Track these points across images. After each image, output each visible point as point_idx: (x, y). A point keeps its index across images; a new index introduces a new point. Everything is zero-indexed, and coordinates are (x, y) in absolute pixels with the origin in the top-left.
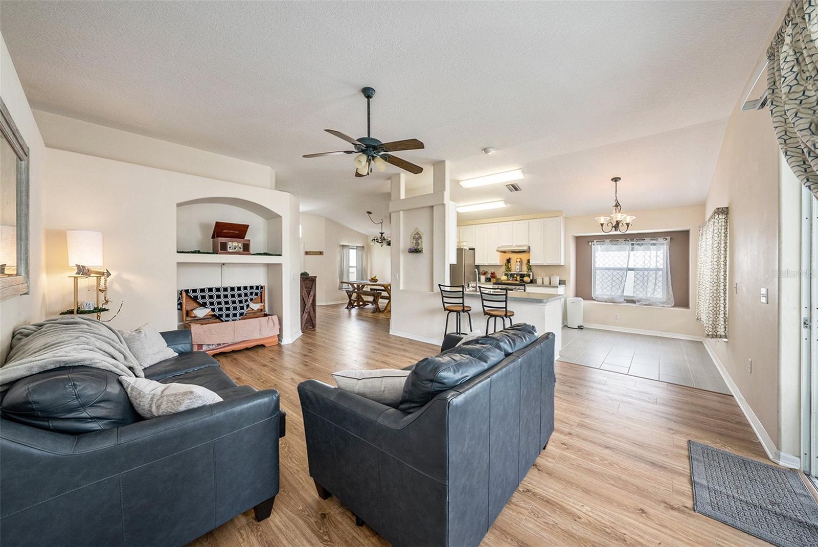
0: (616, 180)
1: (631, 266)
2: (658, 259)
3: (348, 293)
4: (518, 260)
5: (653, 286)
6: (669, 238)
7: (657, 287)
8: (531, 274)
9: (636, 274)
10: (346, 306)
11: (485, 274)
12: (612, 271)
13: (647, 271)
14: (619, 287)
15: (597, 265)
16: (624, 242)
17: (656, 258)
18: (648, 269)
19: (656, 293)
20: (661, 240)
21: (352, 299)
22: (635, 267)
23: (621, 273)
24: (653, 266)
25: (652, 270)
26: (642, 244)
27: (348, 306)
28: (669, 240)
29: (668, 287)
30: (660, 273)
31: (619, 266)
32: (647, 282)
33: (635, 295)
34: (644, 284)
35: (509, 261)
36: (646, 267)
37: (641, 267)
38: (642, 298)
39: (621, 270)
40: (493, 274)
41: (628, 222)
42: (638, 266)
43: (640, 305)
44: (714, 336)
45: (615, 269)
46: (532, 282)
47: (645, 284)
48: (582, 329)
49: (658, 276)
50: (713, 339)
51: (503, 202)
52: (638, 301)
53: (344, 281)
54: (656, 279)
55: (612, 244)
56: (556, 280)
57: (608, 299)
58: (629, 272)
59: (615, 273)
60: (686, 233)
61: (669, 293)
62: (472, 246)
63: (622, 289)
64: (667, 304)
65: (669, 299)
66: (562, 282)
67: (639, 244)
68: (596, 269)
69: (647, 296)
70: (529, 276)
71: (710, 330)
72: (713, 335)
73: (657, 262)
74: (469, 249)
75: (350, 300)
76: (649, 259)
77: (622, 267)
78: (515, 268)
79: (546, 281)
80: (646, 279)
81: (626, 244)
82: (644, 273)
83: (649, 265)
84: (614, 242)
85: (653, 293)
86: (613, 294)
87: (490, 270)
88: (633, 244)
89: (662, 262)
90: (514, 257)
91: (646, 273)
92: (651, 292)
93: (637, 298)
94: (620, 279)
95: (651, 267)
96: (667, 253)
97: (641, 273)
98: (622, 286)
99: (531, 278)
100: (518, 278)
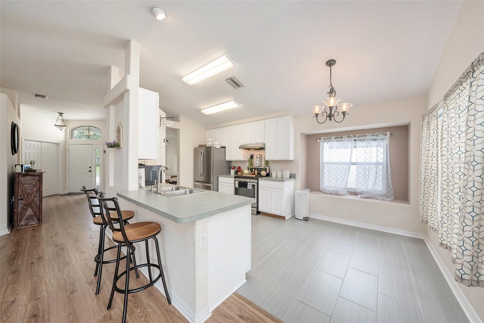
0: (331, 63)
1: (354, 160)
2: (379, 153)
4: (258, 156)
5: (374, 179)
6: (388, 133)
7: (377, 180)
8: (268, 168)
9: (358, 168)
11: (234, 168)
12: (337, 165)
13: (368, 165)
14: (343, 180)
15: (325, 161)
16: (347, 139)
17: (377, 152)
18: (369, 164)
19: (376, 186)
20: (381, 136)
22: (357, 161)
23: (345, 167)
24: (374, 160)
25: (373, 164)
26: (364, 140)
28: (388, 135)
29: (388, 181)
30: (381, 167)
31: (342, 161)
32: (368, 175)
33: (357, 187)
34: (365, 177)
35: (252, 157)
36: (367, 161)
37: (363, 161)
38: (364, 190)
39: (345, 164)
40: (239, 168)
41: (344, 110)
42: (360, 160)
43: (361, 198)
44: (474, 283)
45: (339, 164)
46: (268, 175)
47: (367, 177)
48: (307, 220)
49: (378, 170)
50: (471, 288)
51: (233, 101)
52: (360, 194)
54: (377, 172)
55: (337, 141)
56: (287, 174)
57: (333, 191)
58: (352, 165)
59: (339, 167)
60: (405, 128)
61: (388, 187)
62: (223, 145)
63: (346, 182)
64: (387, 197)
65: (389, 192)
66: (292, 176)
67: (360, 140)
68: (323, 164)
69: (368, 188)
70: (265, 170)
71: (467, 271)
72: (472, 280)
73: (377, 156)
74: (221, 147)
76: (370, 154)
77: (345, 161)
78: (256, 163)
79: (279, 175)
80: (367, 172)
81: (349, 140)
82: (365, 167)
83: (370, 159)
84: (339, 139)
85: (374, 186)
86: (338, 186)
87: (237, 165)
88: (355, 140)
89: (382, 156)
90: (256, 154)
91: (367, 167)
92: (372, 185)
93: (359, 190)
94: (344, 172)
95: (372, 161)
96: (387, 148)
97: (363, 167)
98: (345, 179)
99: (268, 172)
100: (256, 172)
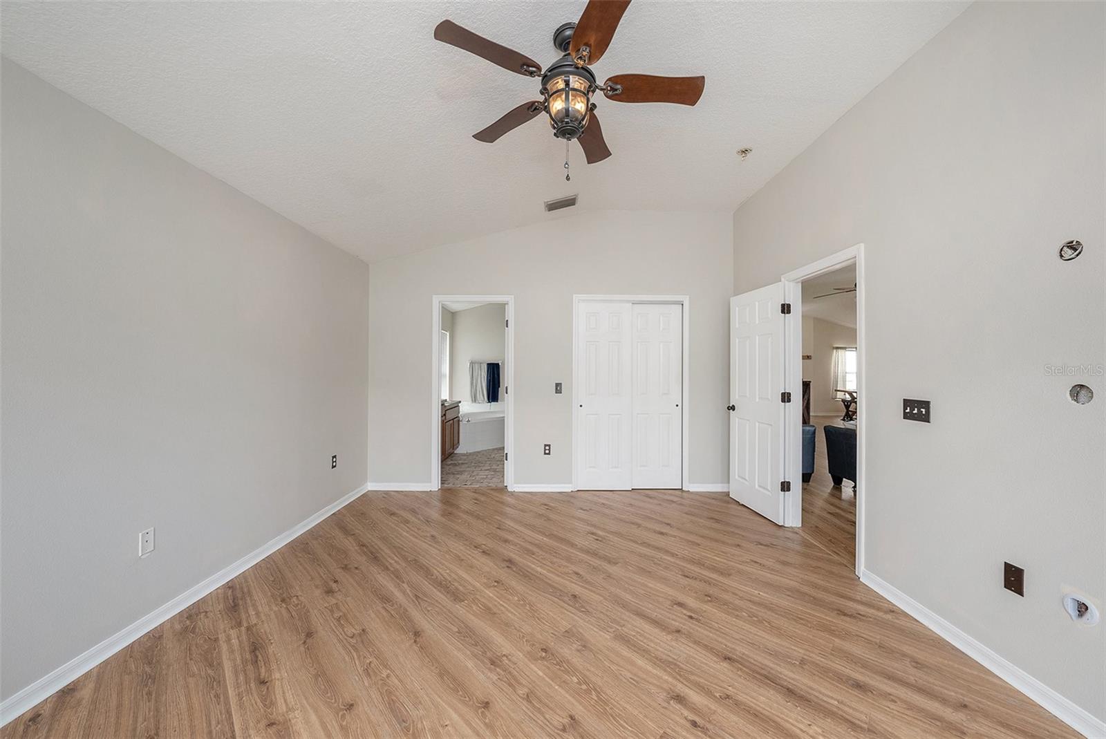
3: (844, 403)
10: (842, 418)
21: (850, 409)
27: (844, 418)
53: (838, 389)
75: (848, 411)
